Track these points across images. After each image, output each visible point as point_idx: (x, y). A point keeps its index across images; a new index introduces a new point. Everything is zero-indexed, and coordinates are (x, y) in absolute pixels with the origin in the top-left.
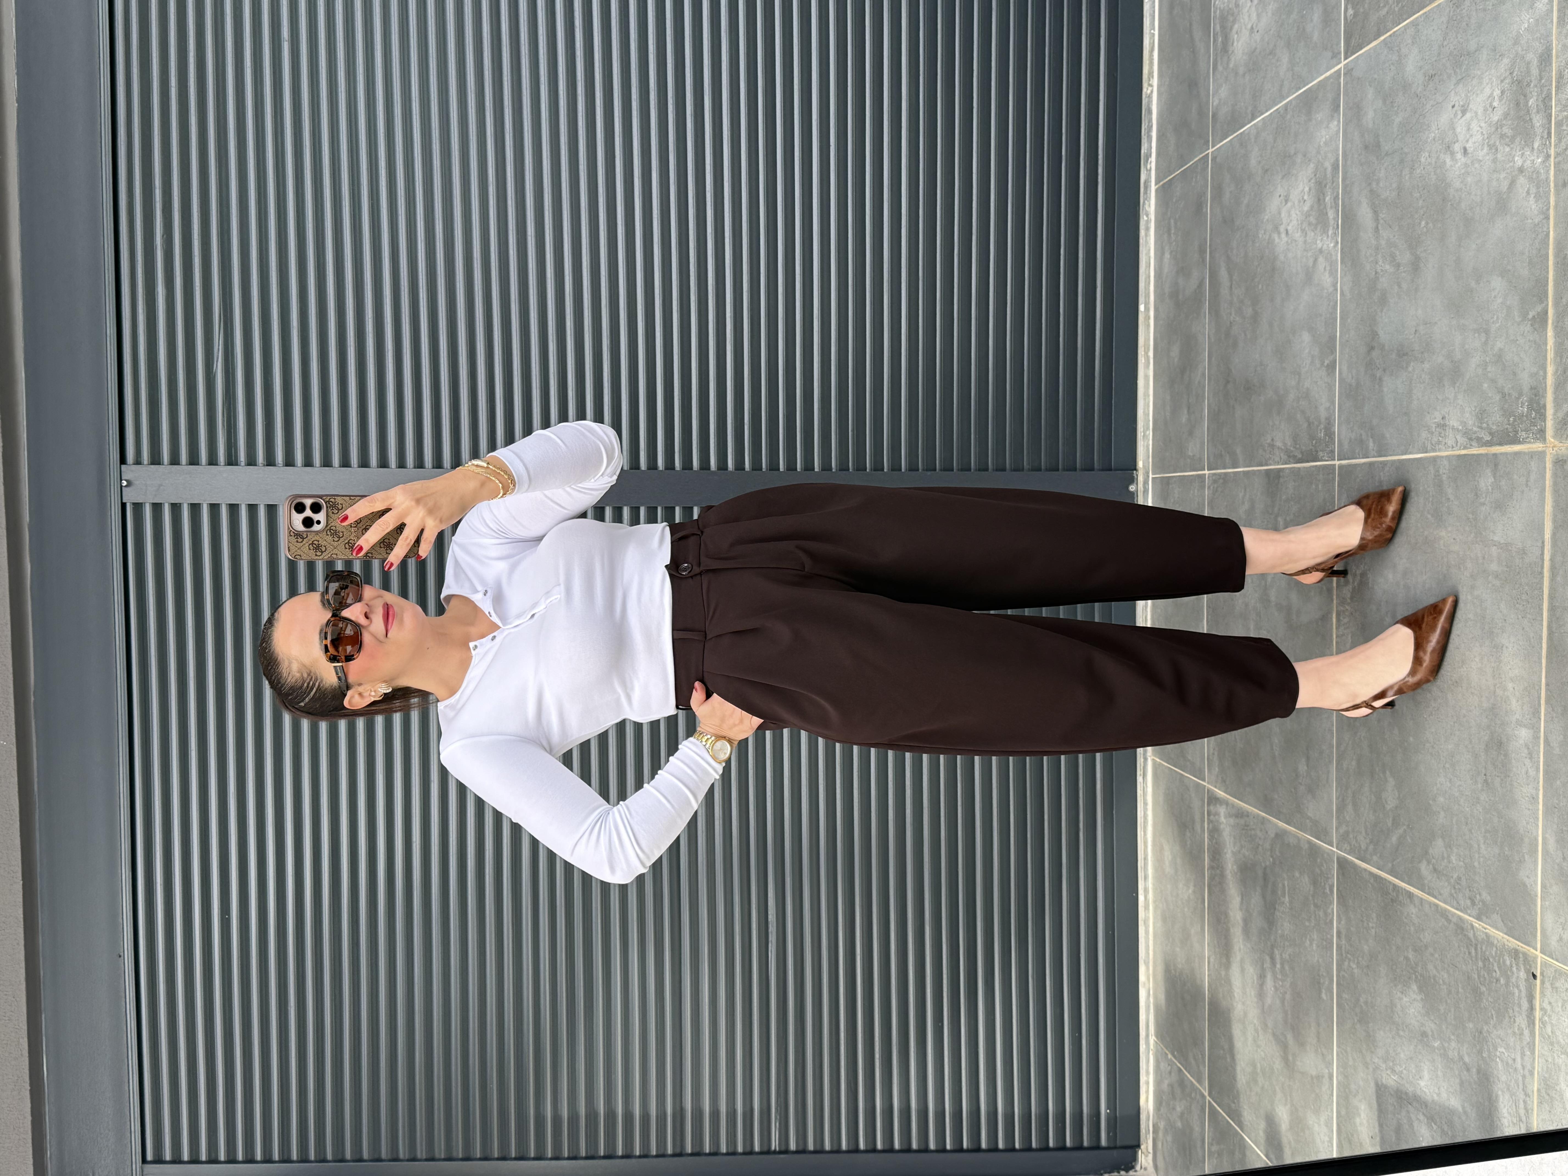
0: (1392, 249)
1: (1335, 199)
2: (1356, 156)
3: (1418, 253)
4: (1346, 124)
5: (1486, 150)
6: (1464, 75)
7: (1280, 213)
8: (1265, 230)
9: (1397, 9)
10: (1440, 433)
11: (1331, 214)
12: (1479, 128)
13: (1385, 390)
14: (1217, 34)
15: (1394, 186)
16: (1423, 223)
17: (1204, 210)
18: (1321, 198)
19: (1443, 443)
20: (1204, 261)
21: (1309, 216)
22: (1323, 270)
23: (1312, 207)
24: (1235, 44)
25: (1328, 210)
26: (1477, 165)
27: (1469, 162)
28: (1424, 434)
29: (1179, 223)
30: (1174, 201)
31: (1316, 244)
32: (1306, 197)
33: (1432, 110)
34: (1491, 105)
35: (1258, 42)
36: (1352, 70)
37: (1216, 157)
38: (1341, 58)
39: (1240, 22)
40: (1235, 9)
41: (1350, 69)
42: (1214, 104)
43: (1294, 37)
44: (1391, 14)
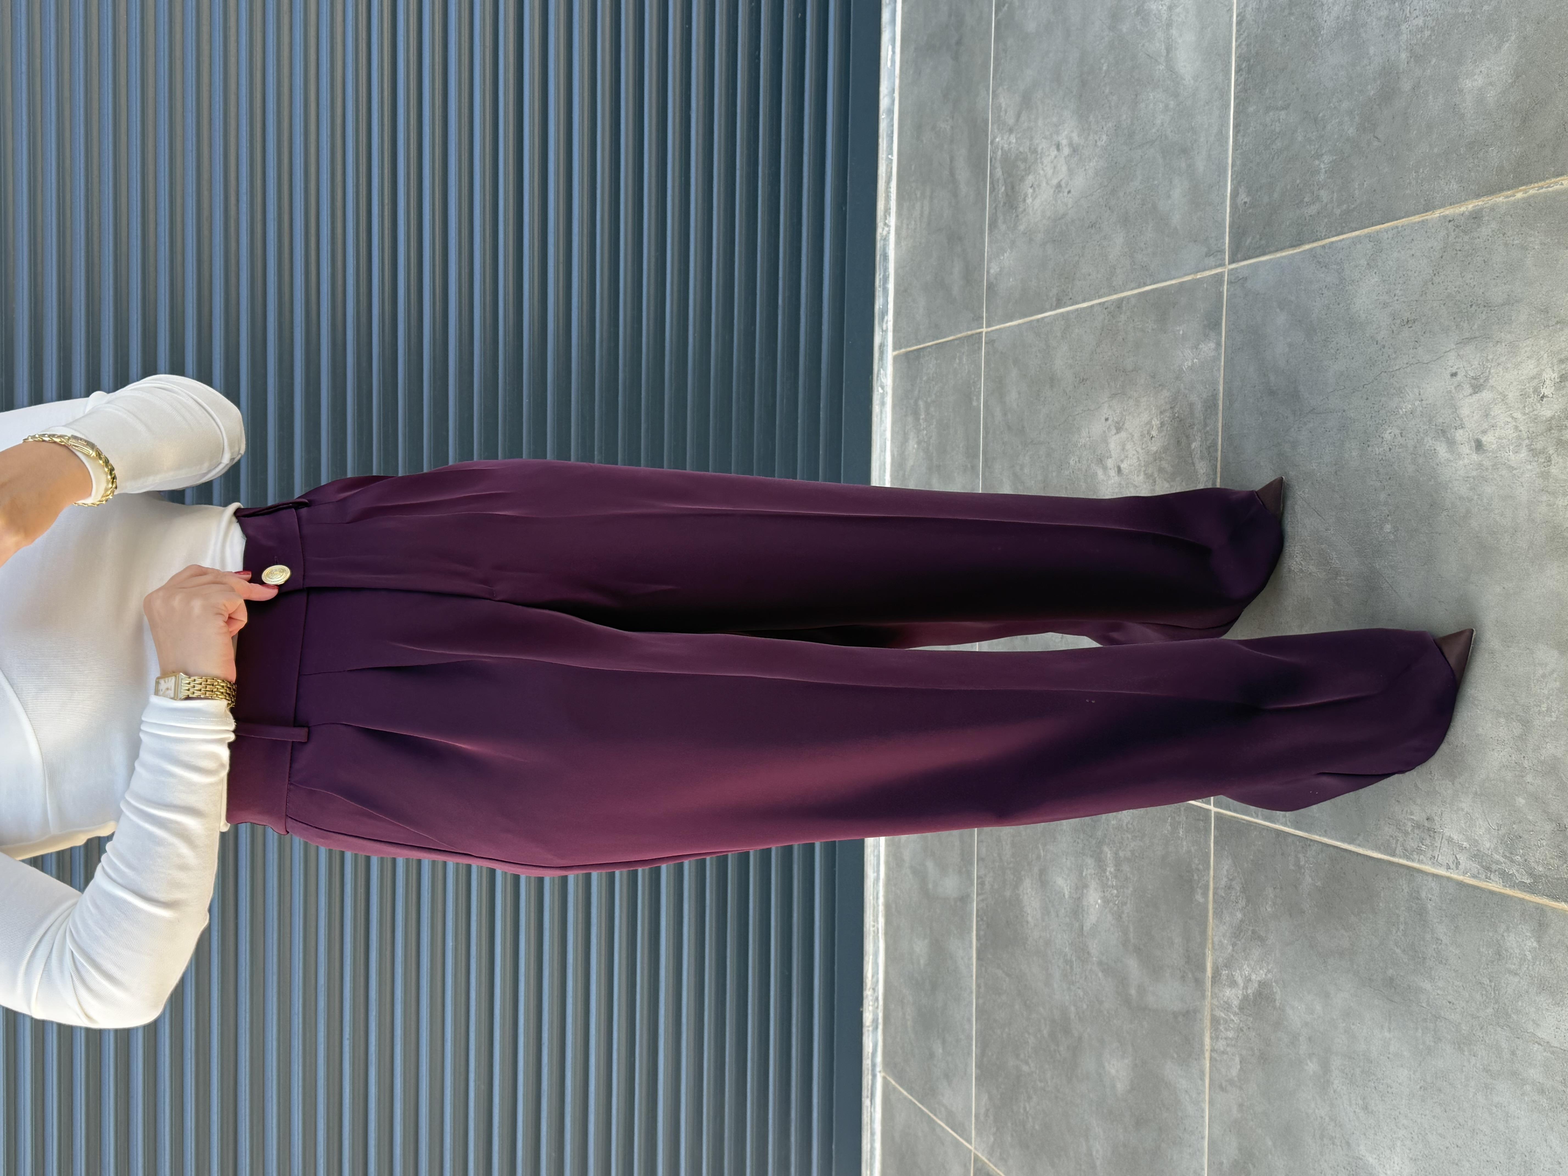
0: (1323, 546)
1: (1209, 447)
2: (1251, 400)
3: (1378, 567)
4: (1232, 351)
5: (1524, 454)
6: (1477, 334)
7: (1105, 440)
8: (1080, 458)
9: (1336, 212)
10: (1422, 840)
12: (1510, 420)
14: (998, 181)
16: (1388, 527)
17: (975, 404)
18: (1184, 440)
19: (1429, 855)
20: (974, 467)
21: (1161, 459)
23: (1166, 450)
24: (1029, 201)
25: (1197, 460)
26: (1504, 472)
27: (1487, 463)
28: (1388, 830)
29: (933, 409)
30: (925, 378)
32: (1154, 433)
33: (1408, 370)
34: (1536, 390)
35: (1070, 206)
36: (1245, 279)
37: (993, 341)
38: (1224, 259)
39: (1039, 174)
40: (1029, 154)
41: (1241, 277)
42: (992, 271)
43: (1136, 212)
44: (1325, 217)
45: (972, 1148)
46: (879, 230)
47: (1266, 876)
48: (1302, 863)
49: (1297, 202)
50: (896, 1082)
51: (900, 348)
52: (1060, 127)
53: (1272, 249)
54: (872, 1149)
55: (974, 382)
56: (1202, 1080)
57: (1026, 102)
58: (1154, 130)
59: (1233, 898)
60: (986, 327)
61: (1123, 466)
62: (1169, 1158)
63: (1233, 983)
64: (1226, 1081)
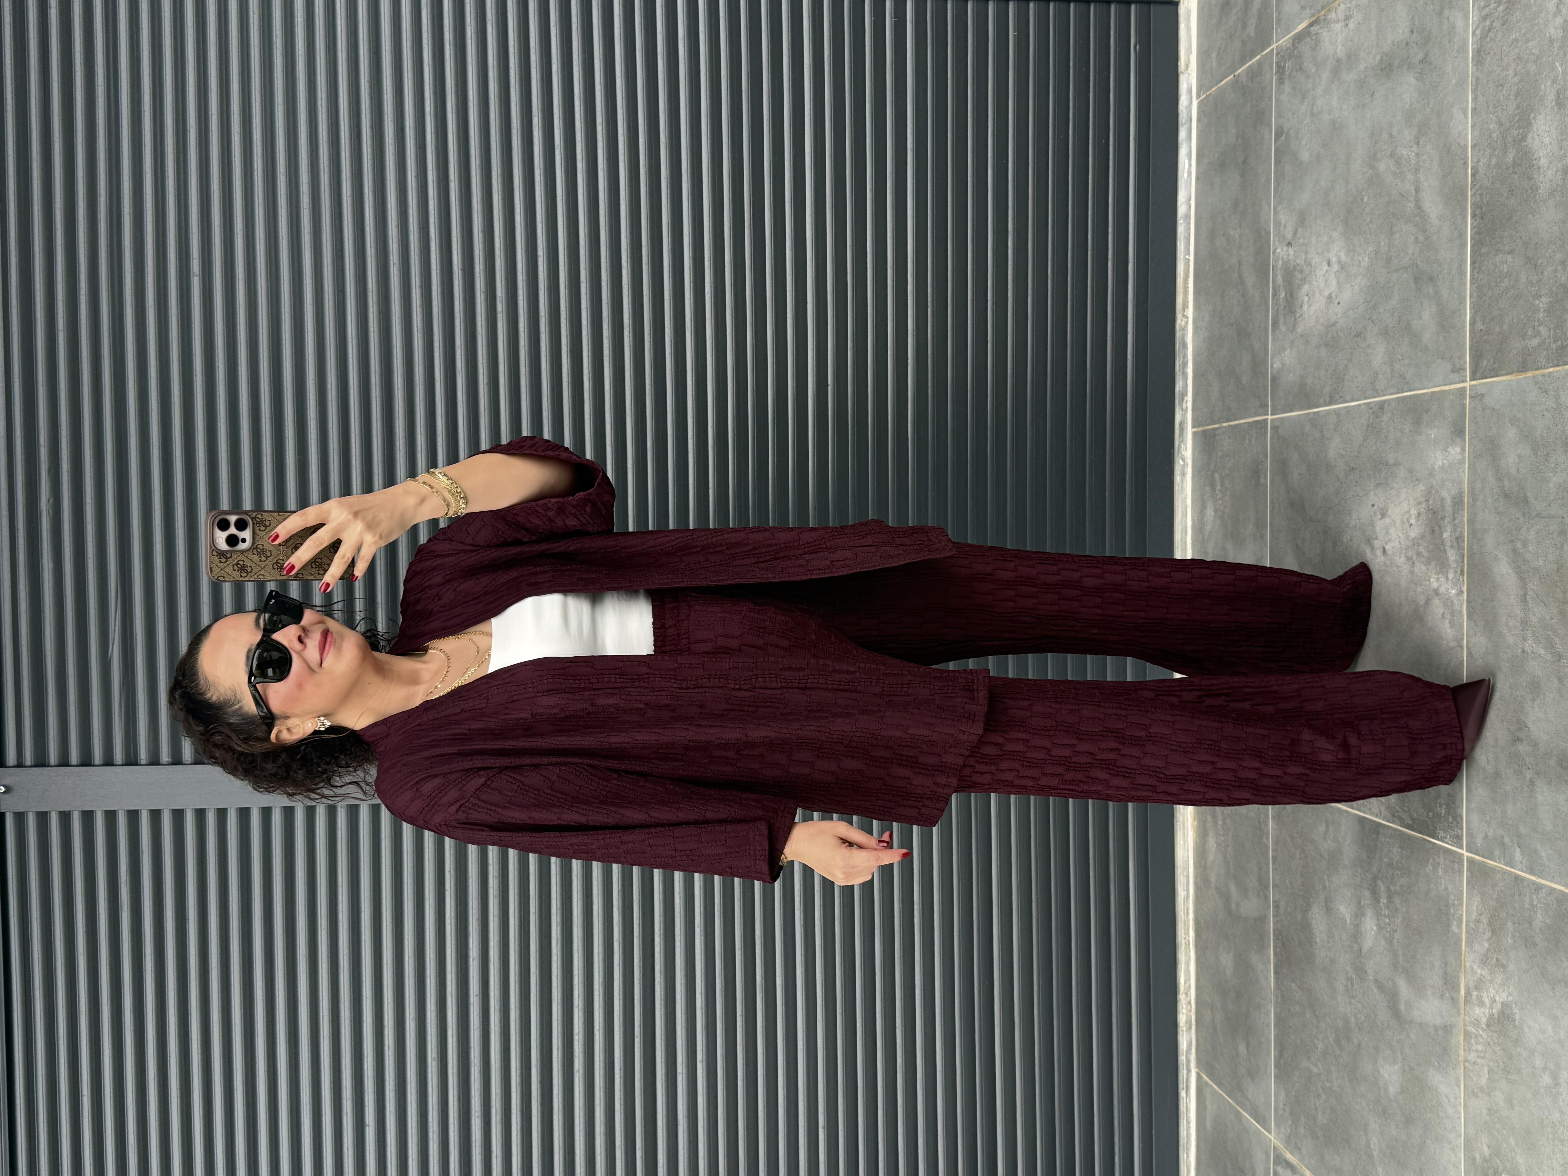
0: (1549, 633)
1: (1457, 539)
2: (1490, 500)
4: (1476, 457)
7: (1372, 524)
8: (1351, 537)
9: (1554, 346)
11: (1452, 555)
13: (1540, 798)
14: (1279, 286)
15: (1551, 557)
17: (1262, 480)
18: (1437, 529)
20: (1263, 537)
21: (1419, 544)
22: (1440, 616)
23: (1423, 537)
24: (1305, 307)
25: (1448, 548)
29: (1227, 482)
30: (1220, 454)
31: (1429, 580)
32: (1413, 521)
35: (1339, 316)
36: (1483, 395)
37: (1278, 427)
38: (1466, 376)
39: (1313, 285)
40: (1305, 266)
41: (1479, 393)
42: (1275, 366)
43: (1394, 327)
44: (1544, 349)
45: (1272, 1138)
46: (1180, 322)
47: (1507, 913)
48: (1535, 903)
49: (1522, 334)
50: (1207, 1076)
51: (1199, 426)
52: (1330, 246)
53: (1504, 372)
54: (1188, 1134)
55: (1262, 461)
56: (1459, 1086)
57: (1302, 220)
58: (1407, 259)
59: (1481, 930)
60: (1272, 415)
61: (1387, 547)
62: (1433, 1151)
63: (1482, 1004)
64: (1477, 1088)
